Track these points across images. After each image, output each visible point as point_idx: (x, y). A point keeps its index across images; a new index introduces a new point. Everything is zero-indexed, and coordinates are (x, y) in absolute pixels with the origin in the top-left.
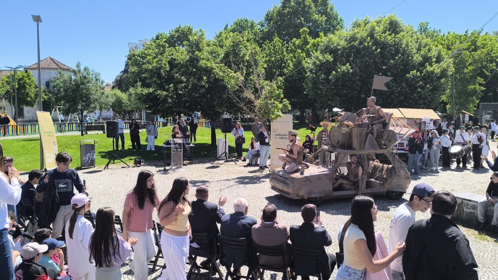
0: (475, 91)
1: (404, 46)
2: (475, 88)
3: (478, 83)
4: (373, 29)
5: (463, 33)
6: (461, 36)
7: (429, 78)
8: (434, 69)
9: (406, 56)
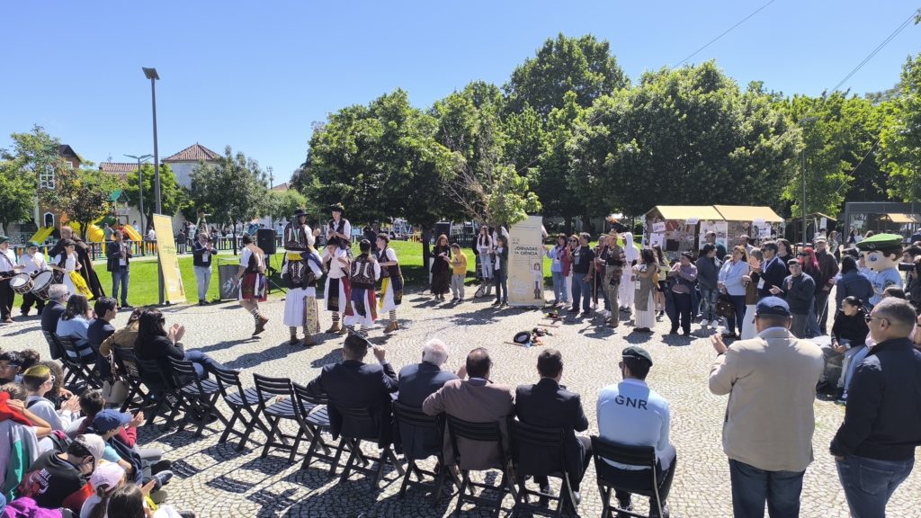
0: (837, 183)
1: (724, 108)
2: (838, 179)
3: (843, 170)
4: (675, 84)
5: (818, 96)
6: (815, 101)
7: (765, 157)
8: (773, 144)
9: (727, 125)
